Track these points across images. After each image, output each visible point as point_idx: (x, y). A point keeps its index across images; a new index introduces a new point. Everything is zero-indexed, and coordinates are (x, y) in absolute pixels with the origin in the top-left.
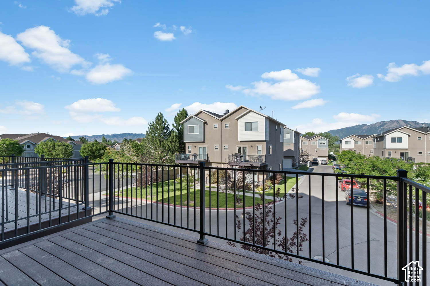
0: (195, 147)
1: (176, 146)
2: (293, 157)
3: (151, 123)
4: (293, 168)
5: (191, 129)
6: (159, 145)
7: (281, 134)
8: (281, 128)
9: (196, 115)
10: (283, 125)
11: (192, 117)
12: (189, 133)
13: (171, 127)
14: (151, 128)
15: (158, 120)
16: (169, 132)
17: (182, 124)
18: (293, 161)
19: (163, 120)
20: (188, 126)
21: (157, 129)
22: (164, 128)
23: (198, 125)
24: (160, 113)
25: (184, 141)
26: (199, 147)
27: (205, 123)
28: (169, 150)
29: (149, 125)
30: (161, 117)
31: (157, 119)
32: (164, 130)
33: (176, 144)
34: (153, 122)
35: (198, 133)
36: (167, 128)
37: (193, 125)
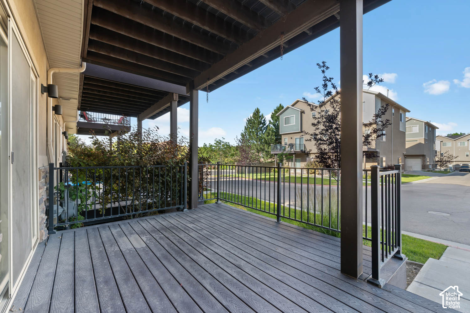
0: (292, 138)
1: (273, 139)
2: (423, 156)
3: (248, 119)
4: (423, 170)
5: (287, 121)
6: (256, 138)
7: (401, 121)
8: (401, 114)
9: (293, 106)
10: (405, 111)
11: (288, 108)
12: (285, 124)
13: (267, 123)
14: (248, 123)
15: (256, 115)
16: (265, 126)
17: (279, 116)
18: (424, 161)
19: (260, 115)
20: (284, 117)
21: (254, 123)
22: (261, 123)
23: (295, 115)
24: (257, 108)
25: (280, 133)
26: (296, 139)
27: (302, 112)
28: (266, 142)
29: (247, 120)
30: (258, 112)
31: (254, 114)
32: (260, 124)
33: (273, 138)
34: (251, 118)
35: (294, 123)
36: (264, 124)
37: (289, 116)
